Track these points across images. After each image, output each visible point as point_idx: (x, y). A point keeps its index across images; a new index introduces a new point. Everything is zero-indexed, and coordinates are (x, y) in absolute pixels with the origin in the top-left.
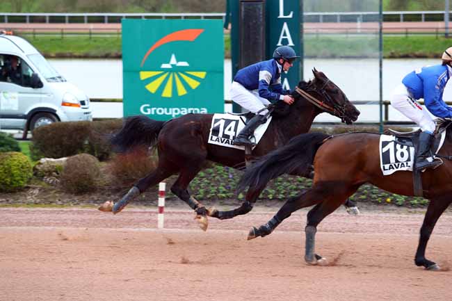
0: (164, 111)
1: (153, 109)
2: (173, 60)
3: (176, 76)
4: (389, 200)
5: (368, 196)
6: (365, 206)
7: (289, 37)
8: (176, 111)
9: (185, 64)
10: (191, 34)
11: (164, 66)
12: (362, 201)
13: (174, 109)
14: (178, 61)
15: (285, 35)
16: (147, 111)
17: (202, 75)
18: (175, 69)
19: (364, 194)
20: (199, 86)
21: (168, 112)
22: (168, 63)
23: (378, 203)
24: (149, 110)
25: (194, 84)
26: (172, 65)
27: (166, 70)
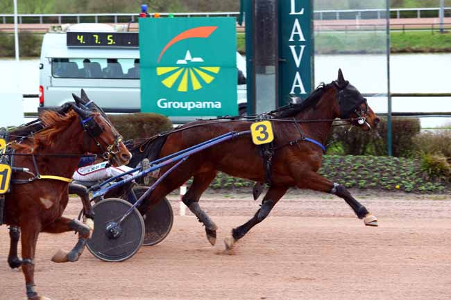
0: (180, 105)
1: (170, 103)
2: (188, 56)
3: (191, 71)
4: (398, 187)
5: (378, 183)
6: (375, 193)
7: (300, 33)
8: (192, 105)
9: (199, 60)
10: (205, 31)
11: (180, 62)
12: (372, 187)
13: (189, 103)
14: (193, 57)
15: (296, 30)
16: (163, 105)
17: (216, 70)
18: (190, 65)
19: (374, 182)
20: (214, 81)
21: (184, 105)
22: (183, 58)
23: (387, 190)
24: (165, 104)
25: (208, 79)
26: (187, 61)
27: (181, 66)
